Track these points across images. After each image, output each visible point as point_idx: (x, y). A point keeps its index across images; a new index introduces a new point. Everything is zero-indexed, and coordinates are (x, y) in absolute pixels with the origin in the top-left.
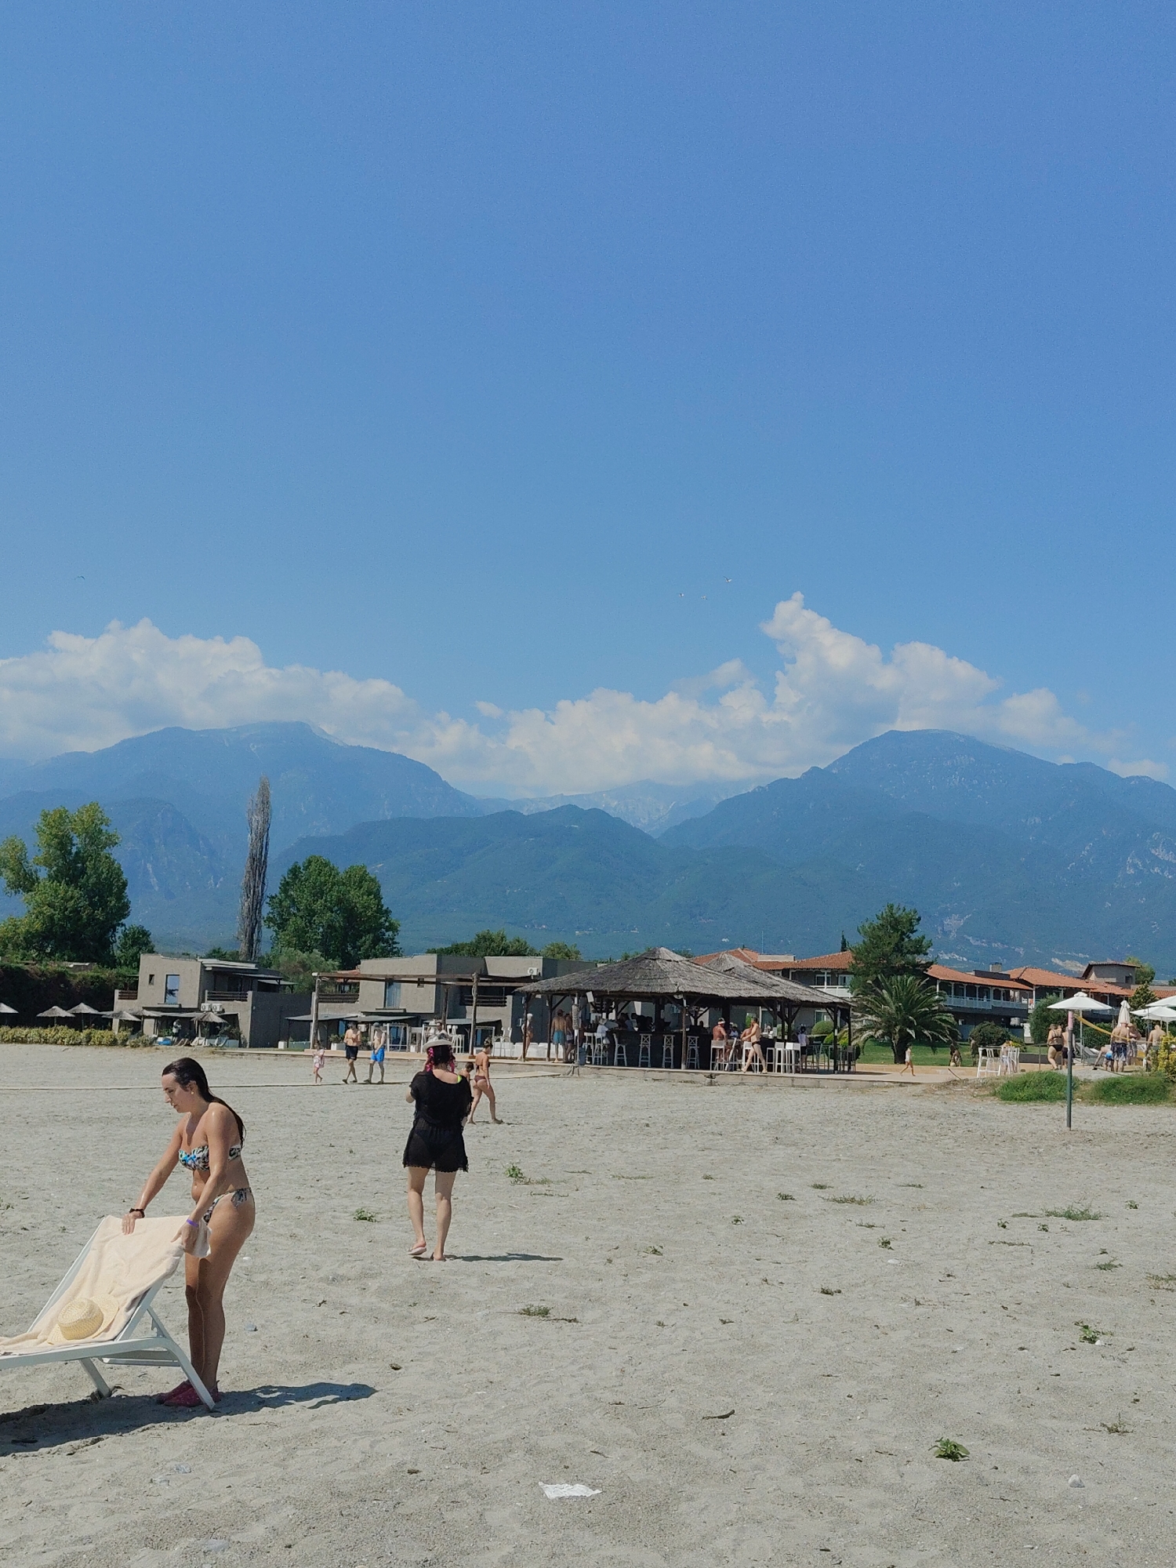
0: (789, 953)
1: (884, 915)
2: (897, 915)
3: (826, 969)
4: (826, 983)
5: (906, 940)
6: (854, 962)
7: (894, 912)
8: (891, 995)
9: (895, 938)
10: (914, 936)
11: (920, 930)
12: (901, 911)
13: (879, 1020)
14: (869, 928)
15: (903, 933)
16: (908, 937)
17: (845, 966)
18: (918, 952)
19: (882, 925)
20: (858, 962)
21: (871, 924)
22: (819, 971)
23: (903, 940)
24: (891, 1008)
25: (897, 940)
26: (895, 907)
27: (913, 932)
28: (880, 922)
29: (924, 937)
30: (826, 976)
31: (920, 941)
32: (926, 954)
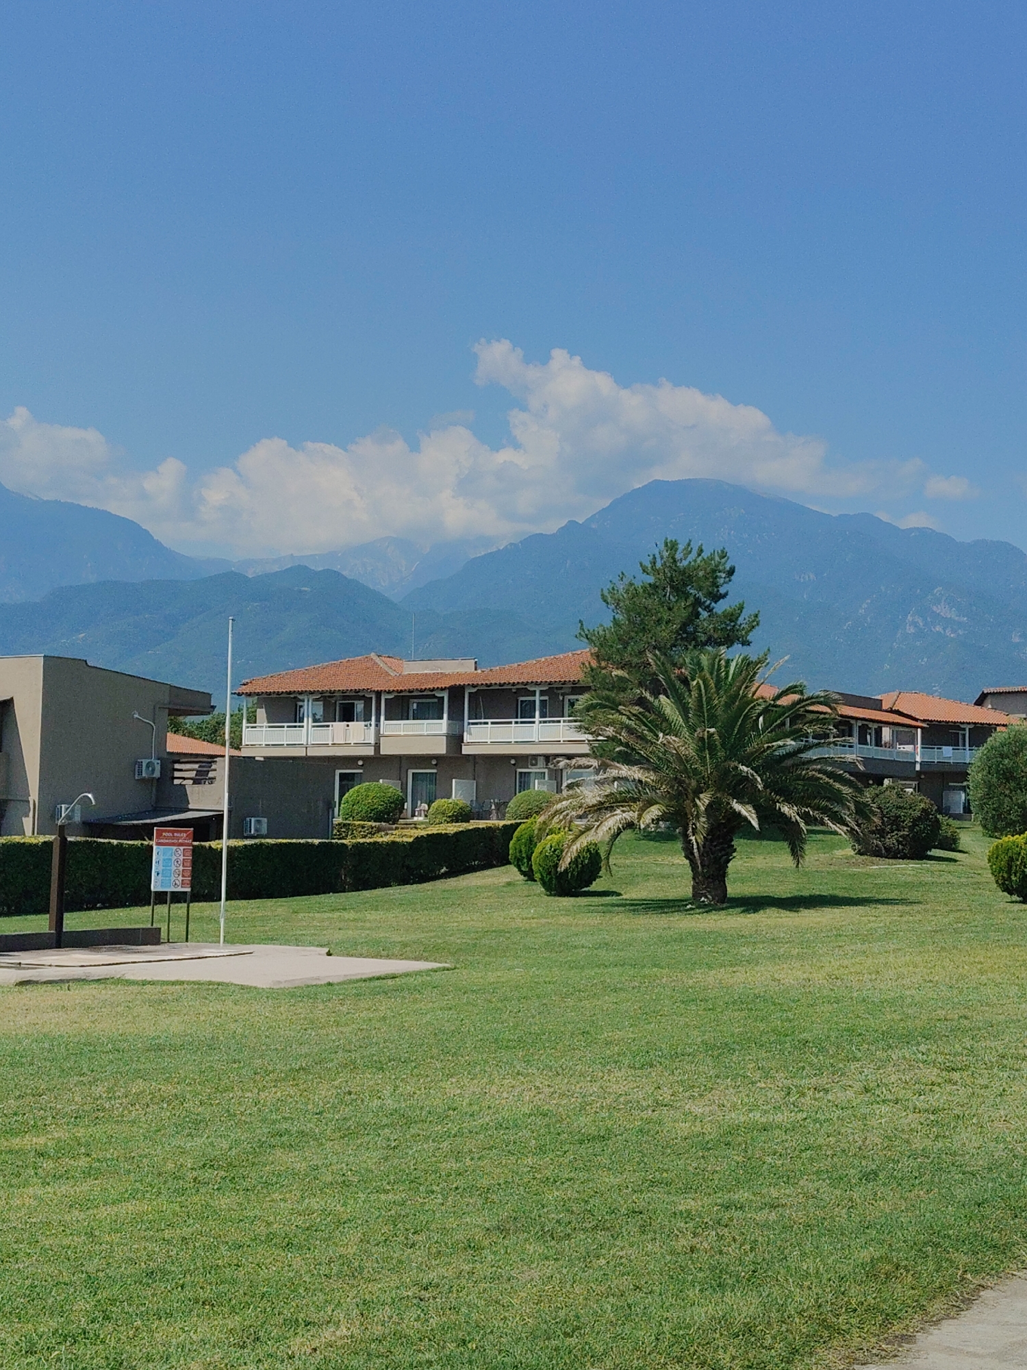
0: (464, 656)
1: (659, 565)
2: (685, 563)
3: (537, 684)
4: (537, 713)
5: (704, 614)
6: (594, 664)
7: (678, 556)
8: (684, 709)
9: (681, 610)
10: (721, 607)
11: (735, 594)
12: (694, 553)
13: (649, 777)
14: (627, 592)
15: (698, 602)
16: (709, 609)
17: (576, 674)
18: (729, 641)
19: (654, 587)
20: (603, 664)
21: (631, 584)
22: (523, 689)
23: (698, 615)
24: (681, 744)
25: (685, 614)
26: (681, 547)
27: (717, 597)
28: (651, 579)
29: (741, 608)
30: (537, 698)
31: (732, 617)
32: (746, 643)
